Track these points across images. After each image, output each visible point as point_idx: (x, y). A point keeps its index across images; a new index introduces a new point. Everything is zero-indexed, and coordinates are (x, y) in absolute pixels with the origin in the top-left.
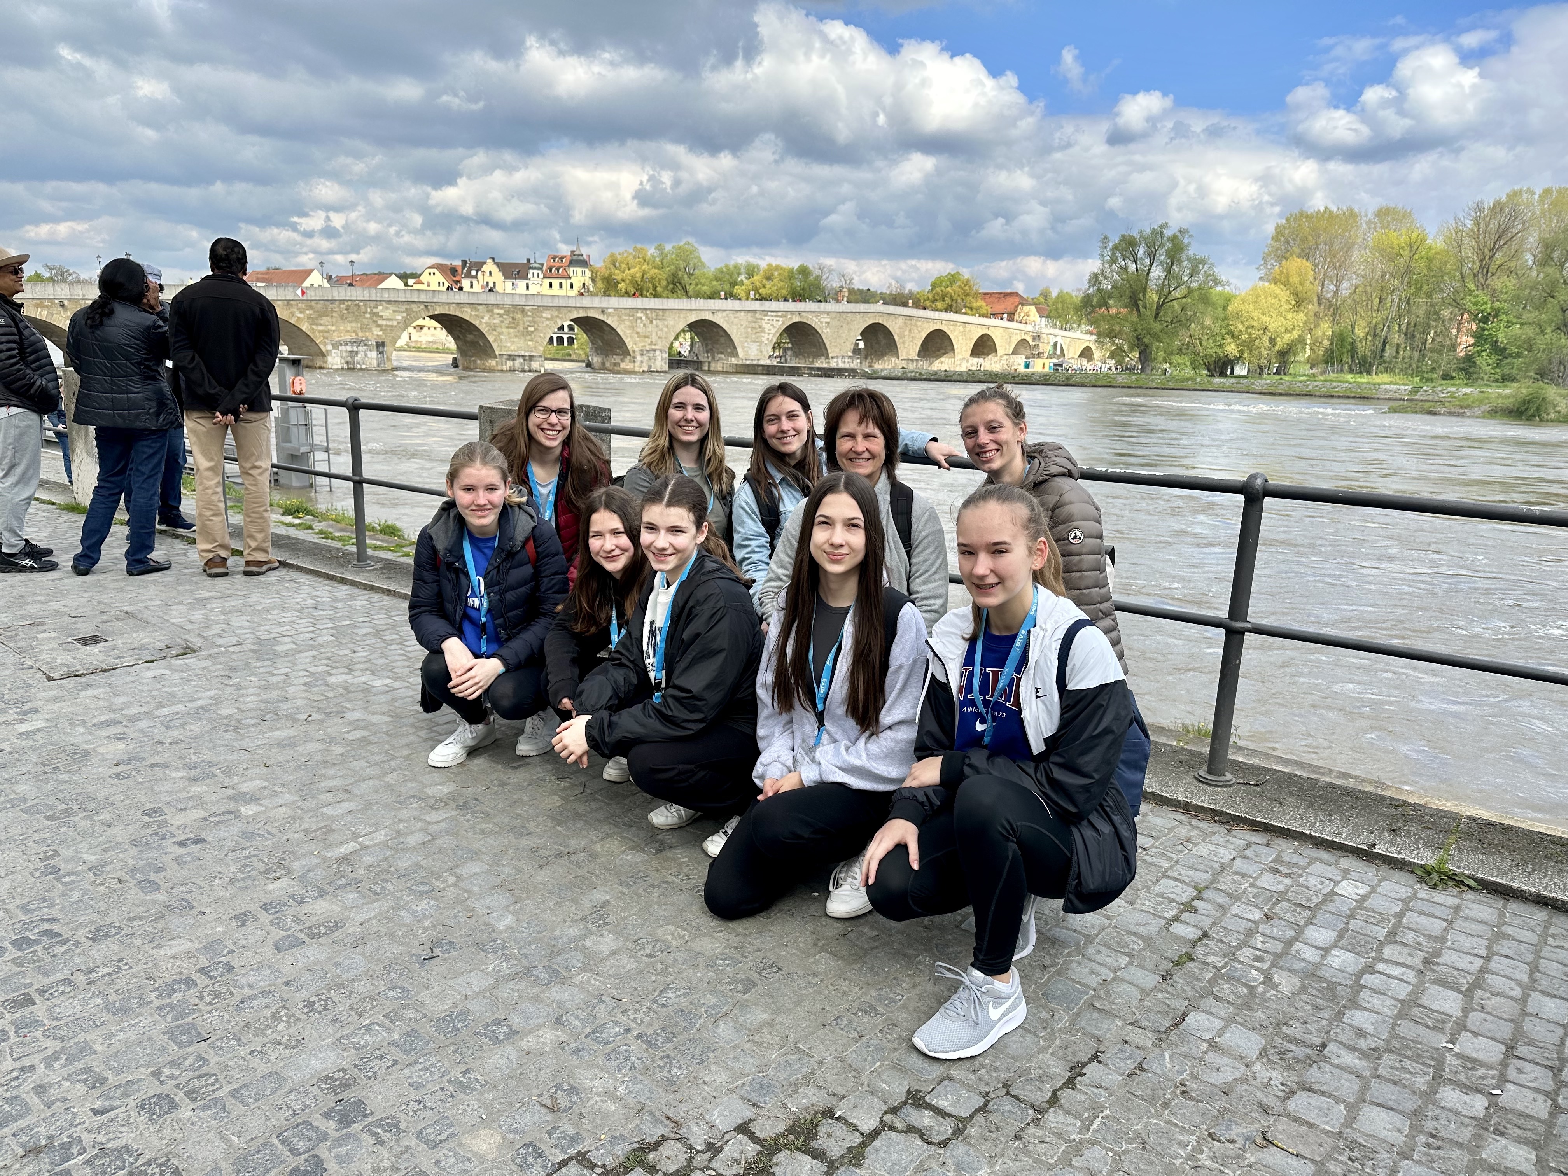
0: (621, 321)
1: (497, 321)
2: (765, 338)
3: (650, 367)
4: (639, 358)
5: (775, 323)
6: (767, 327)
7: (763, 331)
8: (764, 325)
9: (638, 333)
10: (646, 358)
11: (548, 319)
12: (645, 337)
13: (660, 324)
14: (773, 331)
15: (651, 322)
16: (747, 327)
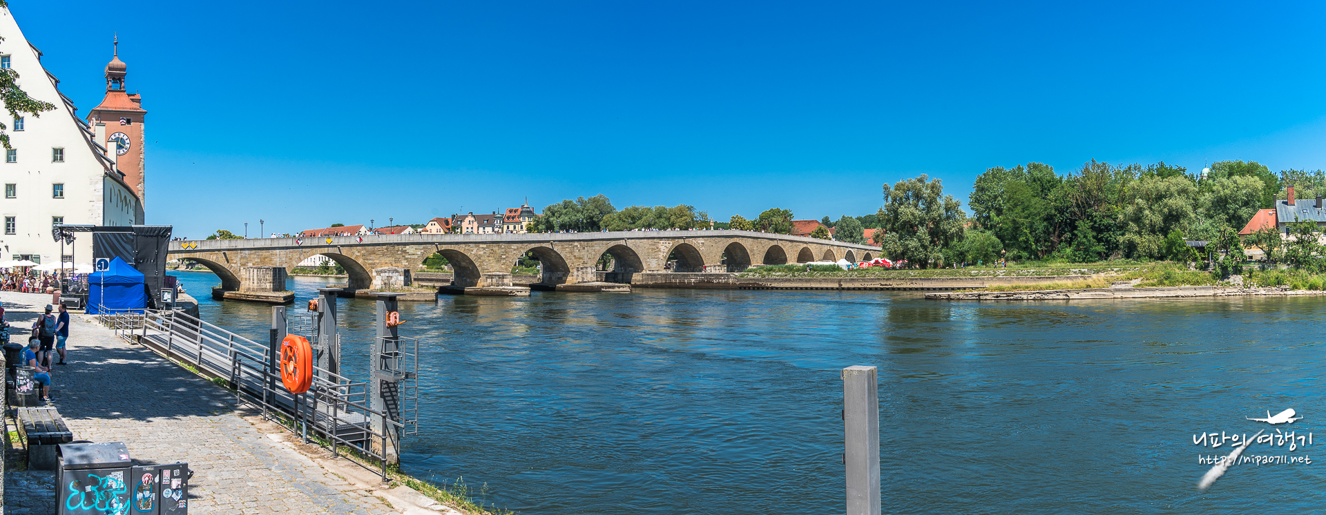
0: (563, 248)
1: (482, 253)
2: (661, 255)
3: (583, 278)
4: (575, 273)
5: (667, 245)
6: (662, 248)
7: (660, 251)
8: (660, 247)
9: (575, 256)
10: (580, 273)
11: (515, 250)
12: (580, 258)
13: (590, 249)
14: (666, 250)
15: (584, 248)
16: (648, 249)
